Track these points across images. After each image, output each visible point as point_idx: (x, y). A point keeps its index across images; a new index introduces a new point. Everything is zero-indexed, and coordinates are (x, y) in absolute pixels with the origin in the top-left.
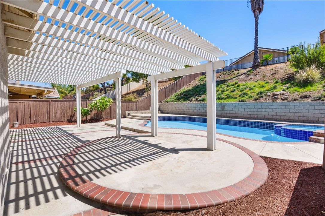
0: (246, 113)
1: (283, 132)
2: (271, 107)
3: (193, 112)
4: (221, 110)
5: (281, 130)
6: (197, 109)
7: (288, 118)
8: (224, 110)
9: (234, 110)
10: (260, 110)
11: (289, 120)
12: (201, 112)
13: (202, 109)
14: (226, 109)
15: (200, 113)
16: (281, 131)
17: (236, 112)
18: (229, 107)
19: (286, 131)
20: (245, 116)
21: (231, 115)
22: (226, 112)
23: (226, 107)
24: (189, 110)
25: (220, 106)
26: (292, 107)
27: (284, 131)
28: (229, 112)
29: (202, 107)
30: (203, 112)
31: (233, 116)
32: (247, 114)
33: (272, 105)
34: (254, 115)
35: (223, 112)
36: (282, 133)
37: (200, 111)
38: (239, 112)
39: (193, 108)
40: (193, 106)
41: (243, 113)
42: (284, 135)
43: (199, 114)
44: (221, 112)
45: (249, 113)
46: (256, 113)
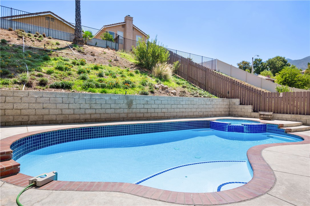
0: (159, 110)
1: (247, 129)
2: (181, 103)
3: (62, 114)
4: (127, 107)
5: (244, 126)
6: (71, 106)
7: (193, 114)
8: (132, 107)
9: (146, 106)
10: (173, 106)
11: (194, 116)
12: (85, 114)
13: (87, 106)
14: (134, 106)
15: (83, 117)
16: (244, 128)
17: (149, 111)
18: (138, 102)
19: (250, 127)
20: (159, 116)
21: (142, 115)
22: (134, 110)
23: (134, 103)
24: (46, 111)
25: (126, 101)
26: (195, 103)
27: (248, 127)
28: (139, 111)
29: (87, 102)
30: (91, 114)
31: (145, 116)
32: (161, 112)
33: (182, 100)
34: (167, 113)
35: (131, 112)
36: (245, 130)
37: (82, 111)
38: (153, 111)
39: (59, 106)
40: (60, 100)
41: (157, 110)
42: (248, 131)
43: (79, 119)
44: (126, 111)
45: (164, 110)
46: (170, 110)
